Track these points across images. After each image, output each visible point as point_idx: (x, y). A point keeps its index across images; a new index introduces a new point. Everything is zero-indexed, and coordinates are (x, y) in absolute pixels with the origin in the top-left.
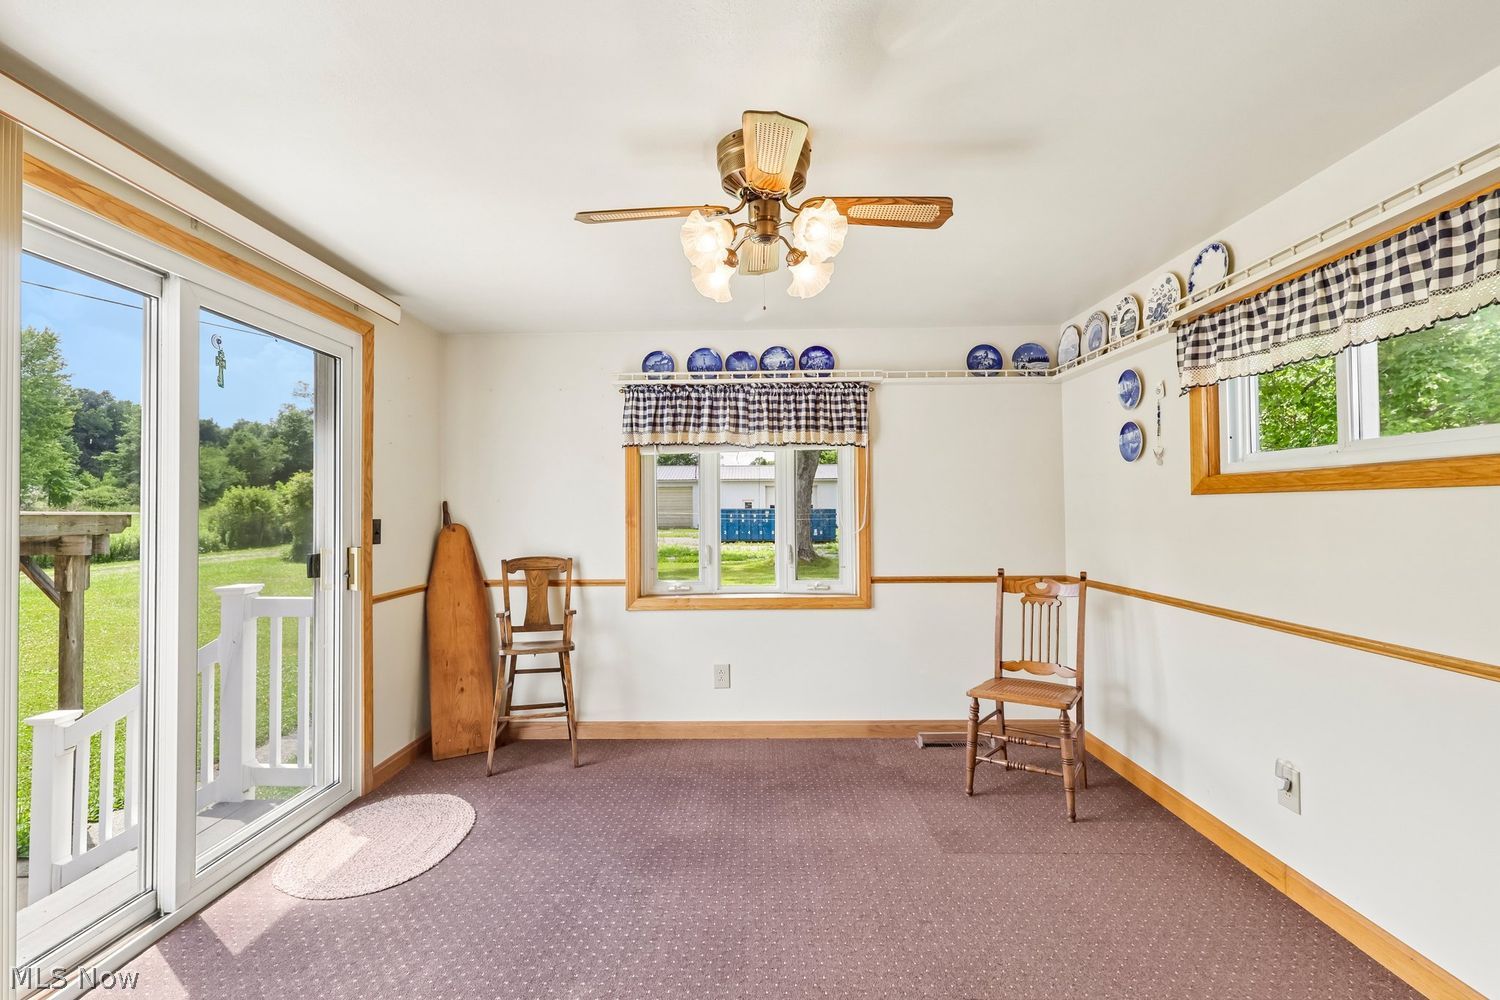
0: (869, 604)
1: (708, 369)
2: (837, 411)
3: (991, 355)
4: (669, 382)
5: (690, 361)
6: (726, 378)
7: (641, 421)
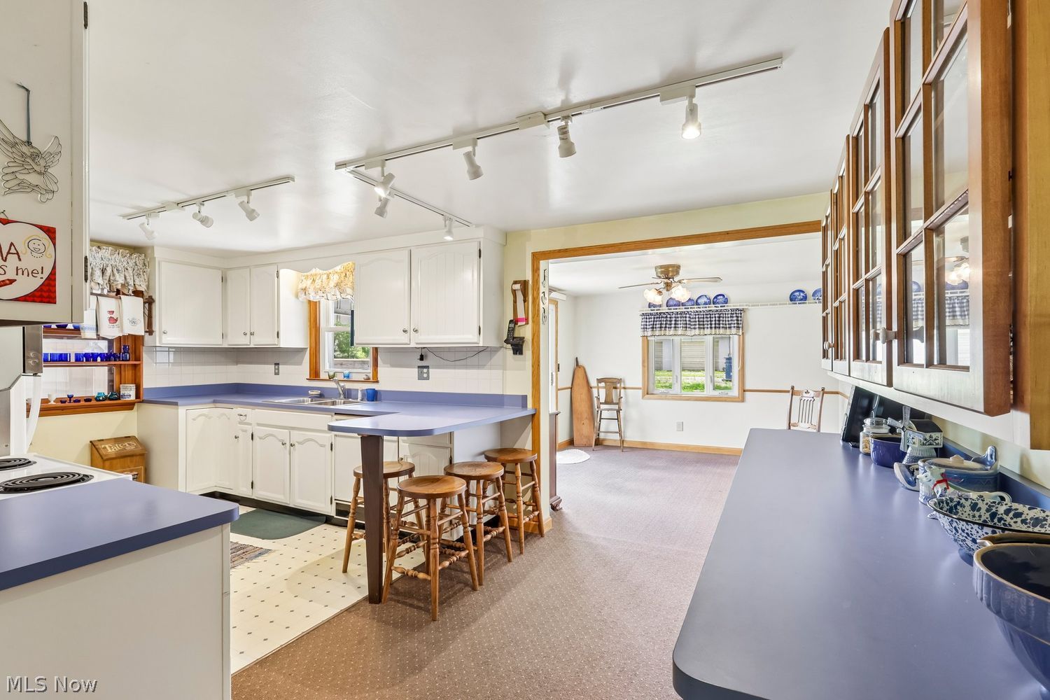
0: (743, 400)
1: (675, 305)
2: (728, 321)
3: (802, 294)
4: (659, 312)
5: (667, 303)
6: (682, 309)
7: (648, 327)
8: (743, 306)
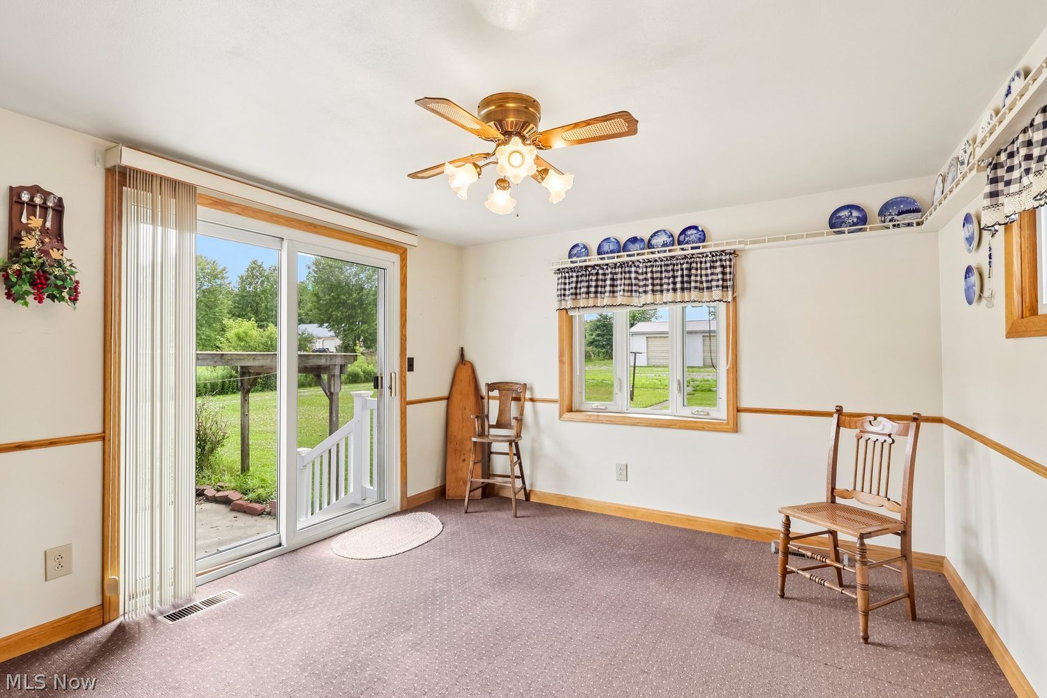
0: (736, 429)
1: (612, 252)
3: (855, 213)
4: (583, 264)
5: (600, 247)
6: (622, 257)
8: (734, 243)
